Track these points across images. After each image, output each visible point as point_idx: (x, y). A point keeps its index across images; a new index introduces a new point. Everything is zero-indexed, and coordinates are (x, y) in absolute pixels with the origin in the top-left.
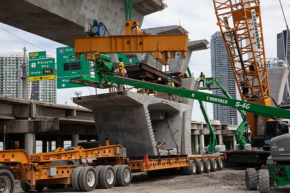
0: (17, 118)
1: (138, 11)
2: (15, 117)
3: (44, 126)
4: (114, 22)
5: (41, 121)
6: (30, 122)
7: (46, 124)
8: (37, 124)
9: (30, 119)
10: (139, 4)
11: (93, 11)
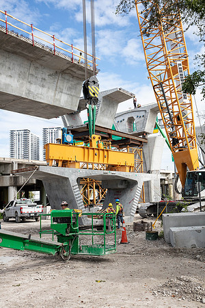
0: (3, 175)
1: (73, 77)
2: (1, 173)
3: (21, 180)
4: (43, 86)
5: (19, 177)
6: (11, 178)
7: (23, 178)
8: (16, 179)
9: (11, 175)
10: (67, 69)
11: (11, 76)
